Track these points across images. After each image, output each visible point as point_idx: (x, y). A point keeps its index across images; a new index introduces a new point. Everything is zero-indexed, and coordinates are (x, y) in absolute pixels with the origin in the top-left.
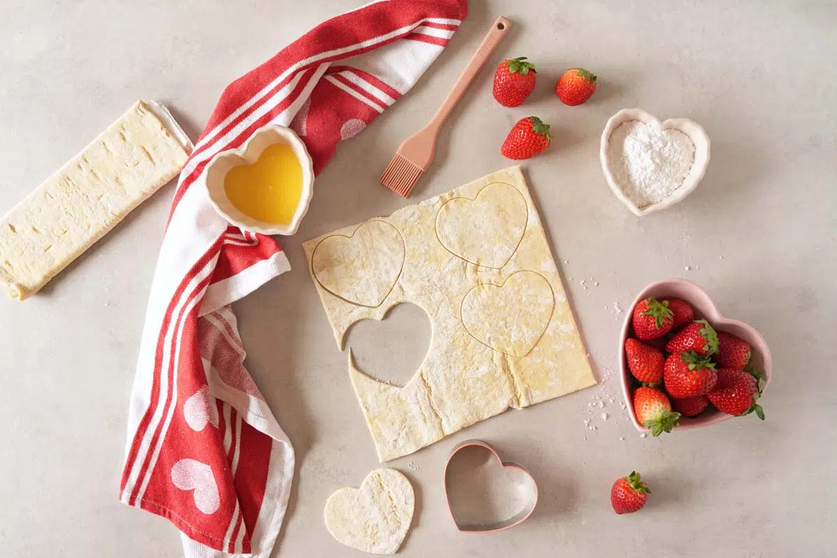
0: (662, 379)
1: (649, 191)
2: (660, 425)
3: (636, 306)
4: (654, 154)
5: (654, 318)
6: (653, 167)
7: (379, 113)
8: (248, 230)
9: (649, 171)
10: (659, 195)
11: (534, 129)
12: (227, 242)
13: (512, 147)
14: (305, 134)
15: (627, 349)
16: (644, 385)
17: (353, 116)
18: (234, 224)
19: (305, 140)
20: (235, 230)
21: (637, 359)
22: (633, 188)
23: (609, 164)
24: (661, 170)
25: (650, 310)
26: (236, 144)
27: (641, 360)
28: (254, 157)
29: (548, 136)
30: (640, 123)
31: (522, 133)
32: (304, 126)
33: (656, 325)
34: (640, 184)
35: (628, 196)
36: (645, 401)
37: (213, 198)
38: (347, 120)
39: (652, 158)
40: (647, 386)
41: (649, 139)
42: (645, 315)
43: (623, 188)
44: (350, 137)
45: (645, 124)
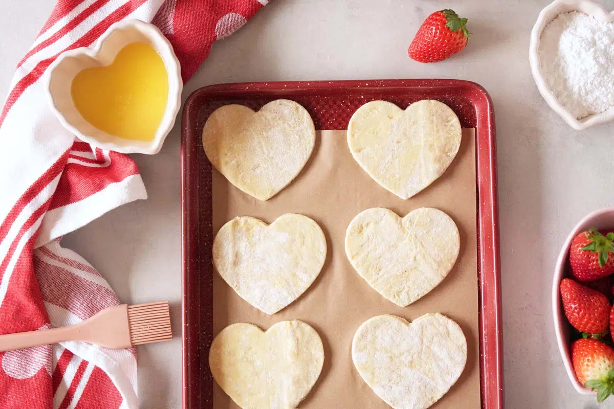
0: (608, 328)
1: (590, 99)
2: (606, 386)
3: (573, 239)
4: (598, 54)
5: (597, 254)
6: (595, 69)
7: (262, 6)
8: (100, 146)
9: (591, 74)
10: (603, 103)
11: (448, 24)
12: (71, 161)
13: (421, 48)
14: (172, 31)
15: (563, 292)
16: (585, 337)
17: (231, 9)
18: (83, 139)
19: (172, 39)
20: (85, 147)
21: (575, 304)
22: (570, 96)
23: (541, 66)
24: (607, 72)
25: (591, 244)
26: (86, 41)
27: (580, 305)
28: (109, 58)
29: (465, 33)
30: (581, 15)
31: (434, 31)
32: (171, 22)
33: (599, 262)
34: (580, 89)
35: (564, 105)
36: (586, 356)
37: (57, 107)
38: (223, 15)
39: (595, 58)
40: (589, 337)
41: (591, 35)
42: (585, 251)
43: (557, 96)
44: (226, 36)
45: (588, 15)
